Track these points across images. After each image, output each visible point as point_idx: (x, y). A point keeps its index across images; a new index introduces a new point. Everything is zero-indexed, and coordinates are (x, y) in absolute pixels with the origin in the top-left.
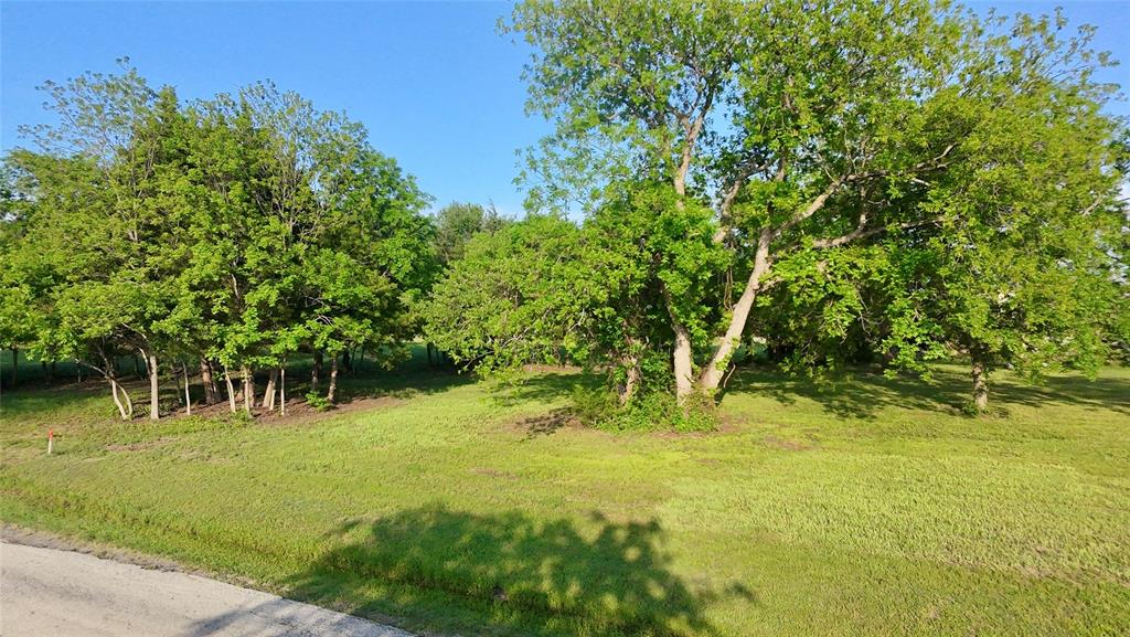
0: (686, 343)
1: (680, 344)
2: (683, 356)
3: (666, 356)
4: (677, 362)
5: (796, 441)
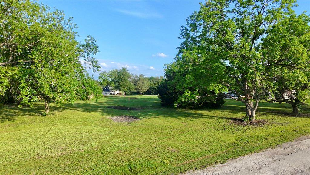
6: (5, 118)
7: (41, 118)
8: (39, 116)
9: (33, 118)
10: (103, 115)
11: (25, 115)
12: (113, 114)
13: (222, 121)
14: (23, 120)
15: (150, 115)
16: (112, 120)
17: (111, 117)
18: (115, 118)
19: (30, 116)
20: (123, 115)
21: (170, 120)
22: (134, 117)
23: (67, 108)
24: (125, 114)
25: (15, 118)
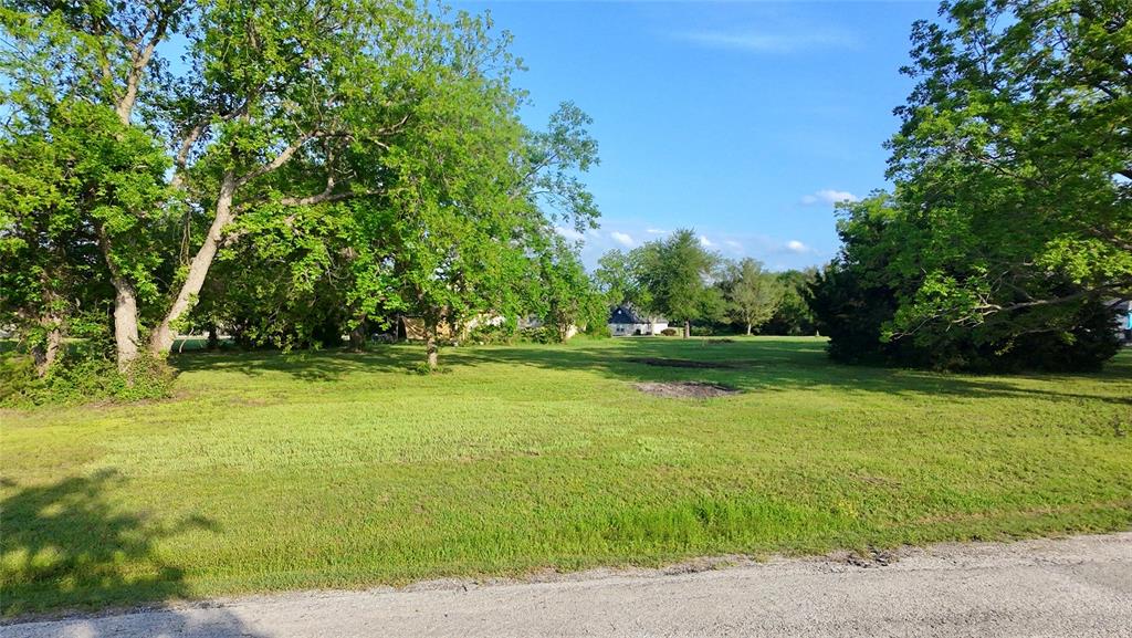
0: (131, 301)
1: (124, 302)
2: (127, 316)
3: (104, 316)
4: (119, 323)
5: (262, 400)
6: (315, 376)
7: (415, 377)
8: (409, 374)
9: (391, 377)
10: (607, 378)
11: (371, 371)
12: (645, 377)
13: (1106, 409)
14: (364, 380)
15: (783, 383)
16: (640, 390)
17: (638, 384)
18: (649, 386)
19: (382, 373)
20: (678, 379)
21: (866, 398)
22: (719, 384)
23: (491, 360)
24: (687, 379)
25: (342, 376)
